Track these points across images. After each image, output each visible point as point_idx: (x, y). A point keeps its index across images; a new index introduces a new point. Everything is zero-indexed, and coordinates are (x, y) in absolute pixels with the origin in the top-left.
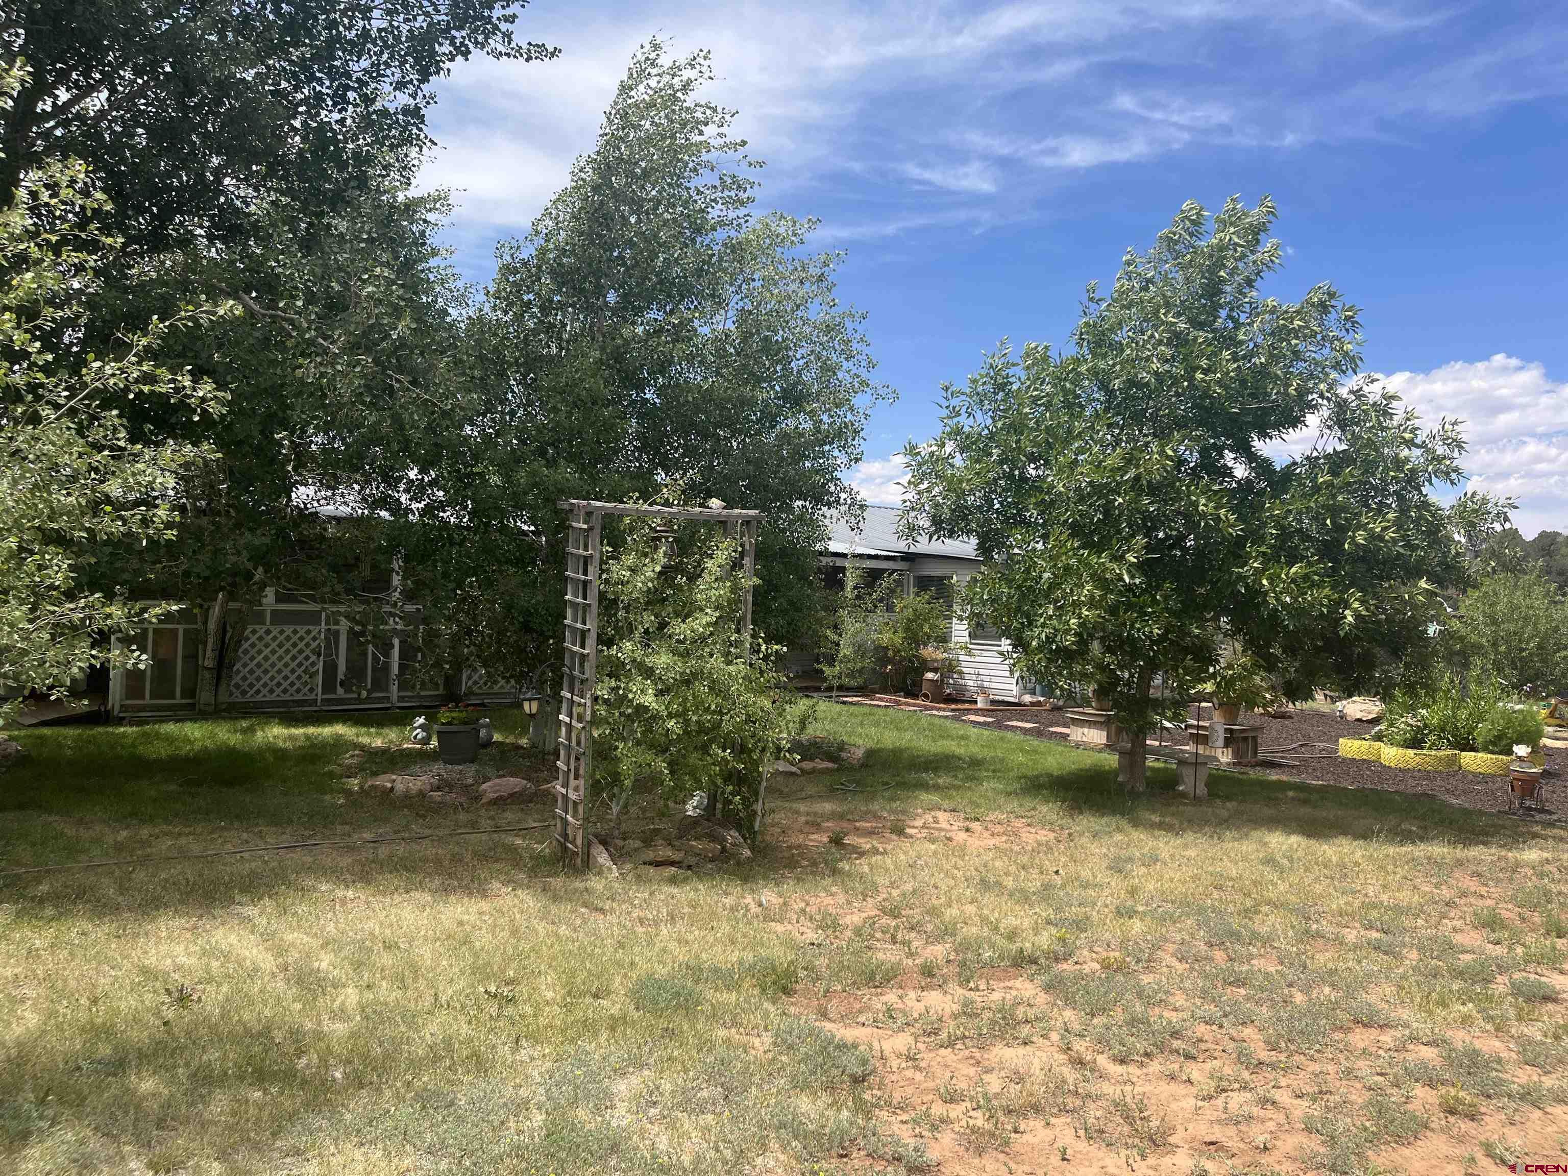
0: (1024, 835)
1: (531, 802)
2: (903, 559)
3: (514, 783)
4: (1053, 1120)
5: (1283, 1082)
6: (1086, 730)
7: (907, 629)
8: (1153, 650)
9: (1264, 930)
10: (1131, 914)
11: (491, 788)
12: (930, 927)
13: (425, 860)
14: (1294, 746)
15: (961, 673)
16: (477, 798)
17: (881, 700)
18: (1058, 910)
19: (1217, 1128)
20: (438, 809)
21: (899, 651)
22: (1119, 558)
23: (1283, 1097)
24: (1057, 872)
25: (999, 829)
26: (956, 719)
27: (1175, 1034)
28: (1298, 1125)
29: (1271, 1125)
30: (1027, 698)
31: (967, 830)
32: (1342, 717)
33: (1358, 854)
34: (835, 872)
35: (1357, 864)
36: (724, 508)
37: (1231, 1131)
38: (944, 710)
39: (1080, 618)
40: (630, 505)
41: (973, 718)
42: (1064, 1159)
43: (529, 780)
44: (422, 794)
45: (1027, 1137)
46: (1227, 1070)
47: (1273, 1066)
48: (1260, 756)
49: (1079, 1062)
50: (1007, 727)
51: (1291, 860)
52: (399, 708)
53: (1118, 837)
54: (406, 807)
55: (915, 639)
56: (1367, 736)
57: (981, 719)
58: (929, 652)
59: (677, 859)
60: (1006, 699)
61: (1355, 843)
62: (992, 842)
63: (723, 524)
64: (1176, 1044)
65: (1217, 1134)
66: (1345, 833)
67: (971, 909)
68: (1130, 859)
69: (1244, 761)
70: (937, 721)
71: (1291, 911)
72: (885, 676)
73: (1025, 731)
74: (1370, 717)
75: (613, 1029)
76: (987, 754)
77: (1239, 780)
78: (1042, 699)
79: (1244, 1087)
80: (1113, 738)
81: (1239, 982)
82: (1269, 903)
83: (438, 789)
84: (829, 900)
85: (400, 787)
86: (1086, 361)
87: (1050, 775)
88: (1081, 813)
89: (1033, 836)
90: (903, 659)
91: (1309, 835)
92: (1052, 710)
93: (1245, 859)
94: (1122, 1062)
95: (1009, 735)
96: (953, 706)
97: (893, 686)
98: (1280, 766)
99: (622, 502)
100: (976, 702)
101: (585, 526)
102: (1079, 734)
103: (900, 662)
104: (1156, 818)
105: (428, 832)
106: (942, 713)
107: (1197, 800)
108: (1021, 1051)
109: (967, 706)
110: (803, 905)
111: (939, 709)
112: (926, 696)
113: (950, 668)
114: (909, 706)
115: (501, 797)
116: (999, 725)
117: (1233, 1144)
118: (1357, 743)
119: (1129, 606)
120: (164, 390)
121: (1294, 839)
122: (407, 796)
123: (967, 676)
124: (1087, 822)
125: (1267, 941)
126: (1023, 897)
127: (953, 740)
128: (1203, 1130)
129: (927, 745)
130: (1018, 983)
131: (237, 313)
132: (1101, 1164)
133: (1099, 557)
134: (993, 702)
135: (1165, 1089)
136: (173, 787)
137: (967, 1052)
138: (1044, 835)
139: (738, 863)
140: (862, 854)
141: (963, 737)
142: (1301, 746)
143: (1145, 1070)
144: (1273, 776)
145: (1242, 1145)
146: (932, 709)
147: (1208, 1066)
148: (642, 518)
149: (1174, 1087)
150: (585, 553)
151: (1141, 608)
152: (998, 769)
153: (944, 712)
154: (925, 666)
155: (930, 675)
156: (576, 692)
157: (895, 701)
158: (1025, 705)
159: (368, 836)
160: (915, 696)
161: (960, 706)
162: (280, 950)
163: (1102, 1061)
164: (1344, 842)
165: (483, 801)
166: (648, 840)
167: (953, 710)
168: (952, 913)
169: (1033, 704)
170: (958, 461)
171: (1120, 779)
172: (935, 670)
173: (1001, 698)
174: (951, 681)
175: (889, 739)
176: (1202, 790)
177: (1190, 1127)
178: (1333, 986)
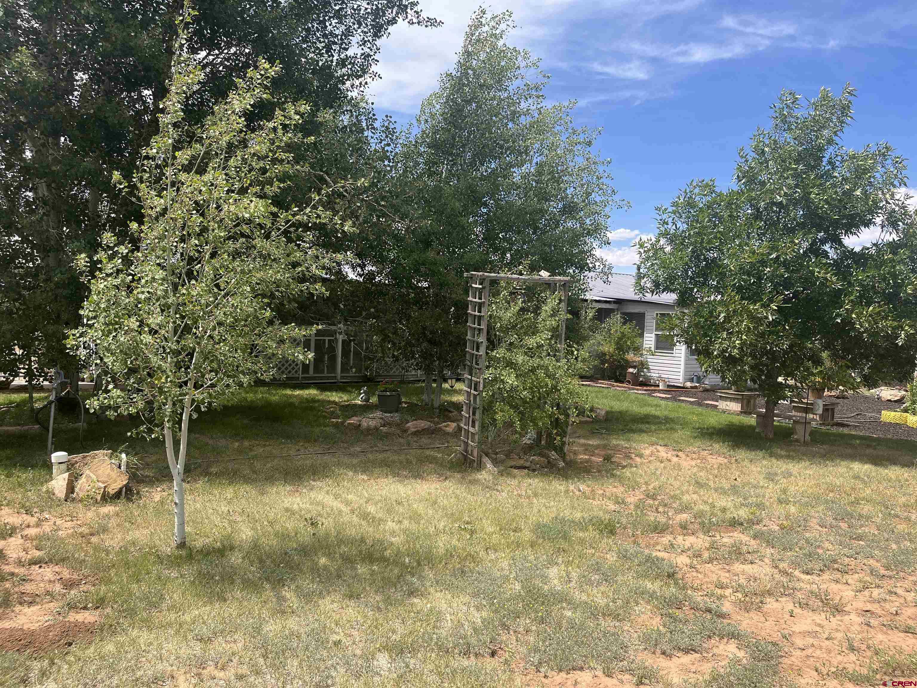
0: (710, 460)
1: (433, 433)
2: (614, 302)
3: (423, 424)
4: (780, 599)
5: (898, 585)
6: (728, 403)
7: (617, 343)
8: (785, 357)
9: (865, 512)
10: (787, 502)
11: (412, 425)
12: (674, 505)
13: (394, 462)
14: (853, 415)
15: (648, 369)
16: (405, 431)
17: (602, 383)
18: (745, 499)
19: (868, 604)
20: (387, 435)
21: (613, 356)
22: (765, 306)
23: (900, 591)
24: (736, 479)
25: (694, 456)
26: (650, 395)
27: (835, 561)
28: (911, 604)
29: (897, 604)
30: (689, 384)
31: (677, 456)
32: (878, 399)
33: (906, 475)
34: (613, 476)
35: (907, 480)
36: (550, 276)
37: (876, 605)
38: (640, 390)
39: (741, 340)
40: (502, 275)
41: (659, 395)
42: (791, 616)
43: (431, 422)
44: (376, 429)
45: (769, 606)
46: (868, 579)
47: (890, 577)
48: (835, 420)
49: (784, 573)
50: (680, 400)
51: (868, 477)
52: (341, 382)
53: (765, 462)
54: (370, 434)
55: (621, 347)
56: (898, 410)
57: (664, 396)
58: (630, 356)
59: (527, 466)
60: (676, 384)
61: (903, 470)
62: (693, 463)
63: (548, 285)
64: (836, 566)
65: (869, 607)
66: (895, 464)
67: (695, 497)
68: (776, 474)
69: (826, 422)
70: (639, 396)
71: (878, 504)
72: (603, 370)
73: (691, 403)
74: (896, 399)
75: (532, 546)
76: (672, 415)
77: (827, 433)
78: (698, 385)
79: (878, 587)
80: (745, 408)
81: (859, 538)
82: (863, 499)
83: (384, 426)
84: (615, 490)
85: (364, 424)
86: (743, 193)
87: (714, 428)
88: (739, 448)
89: (716, 460)
90: (615, 360)
91: (876, 464)
92: (704, 391)
93: (842, 476)
94: (808, 574)
95: (683, 405)
96: (645, 388)
97: (608, 376)
98: (848, 426)
99: (499, 273)
100: (658, 386)
101: (481, 286)
102: (723, 405)
103: (613, 362)
104: (783, 453)
105: (387, 448)
106: (640, 392)
107: (805, 444)
108: (750, 566)
109: (653, 388)
110: (602, 492)
111: (637, 390)
112: (629, 382)
113: (643, 365)
114: (619, 388)
115: (418, 431)
116: (674, 399)
117: (879, 612)
118: (893, 414)
119: (771, 333)
120: (324, 221)
121: (867, 467)
122: (368, 429)
123: (652, 371)
124: (742, 454)
125: (868, 518)
126: (723, 492)
127: (652, 407)
128: (860, 604)
129: (636, 409)
130: (735, 534)
131: (366, 185)
132: (812, 619)
133: (755, 305)
134: (669, 386)
135: (834, 587)
136: (246, 421)
137: (721, 566)
138: (721, 460)
139: (559, 470)
140: (624, 467)
141: (656, 406)
142: (857, 415)
143: (821, 578)
144: (846, 431)
145: (883, 612)
146: (633, 389)
147: (856, 576)
148: (509, 281)
149: (839, 586)
150: (480, 301)
151: (778, 333)
152: (684, 424)
153: (640, 391)
154: (629, 364)
155: (631, 370)
156: (473, 375)
157: (611, 384)
158: (687, 388)
159: (358, 449)
160: (622, 382)
161: (648, 388)
162: (347, 503)
163: (797, 573)
164: (896, 468)
165: (409, 432)
166: (508, 455)
167: (645, 390)
168: (686, 498)
169: (692, 388)
170: (668, 249)
171: (757, 430)
172: (634, 367)
173: (672, 384)
174: (642, 374)
175: (617, 406)
176: (808, 438)
177: (854, 603)
178: (911, 541)
